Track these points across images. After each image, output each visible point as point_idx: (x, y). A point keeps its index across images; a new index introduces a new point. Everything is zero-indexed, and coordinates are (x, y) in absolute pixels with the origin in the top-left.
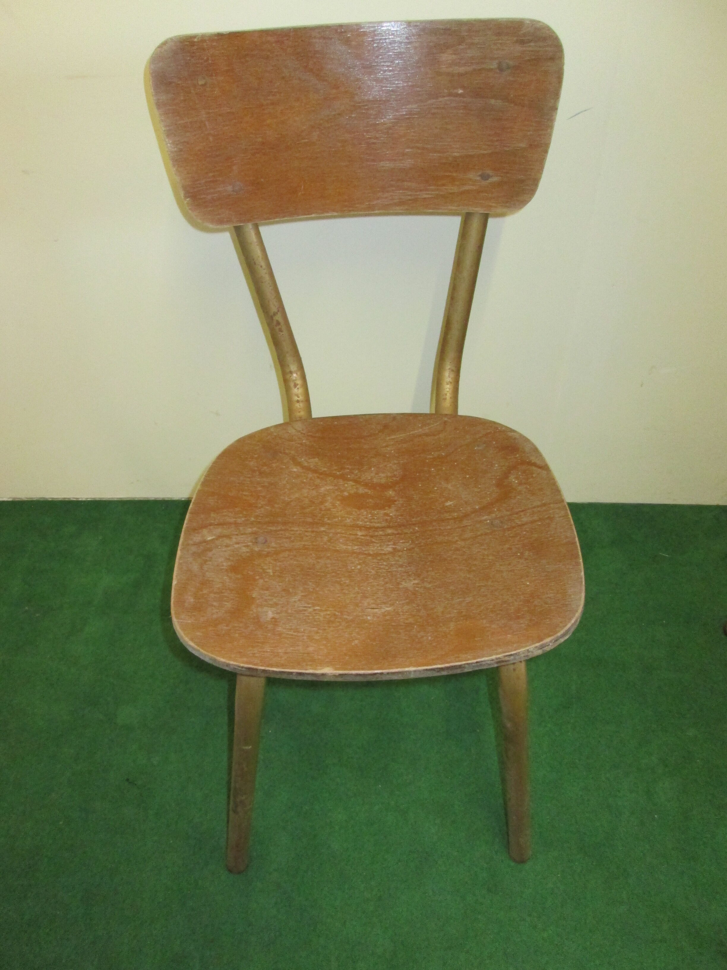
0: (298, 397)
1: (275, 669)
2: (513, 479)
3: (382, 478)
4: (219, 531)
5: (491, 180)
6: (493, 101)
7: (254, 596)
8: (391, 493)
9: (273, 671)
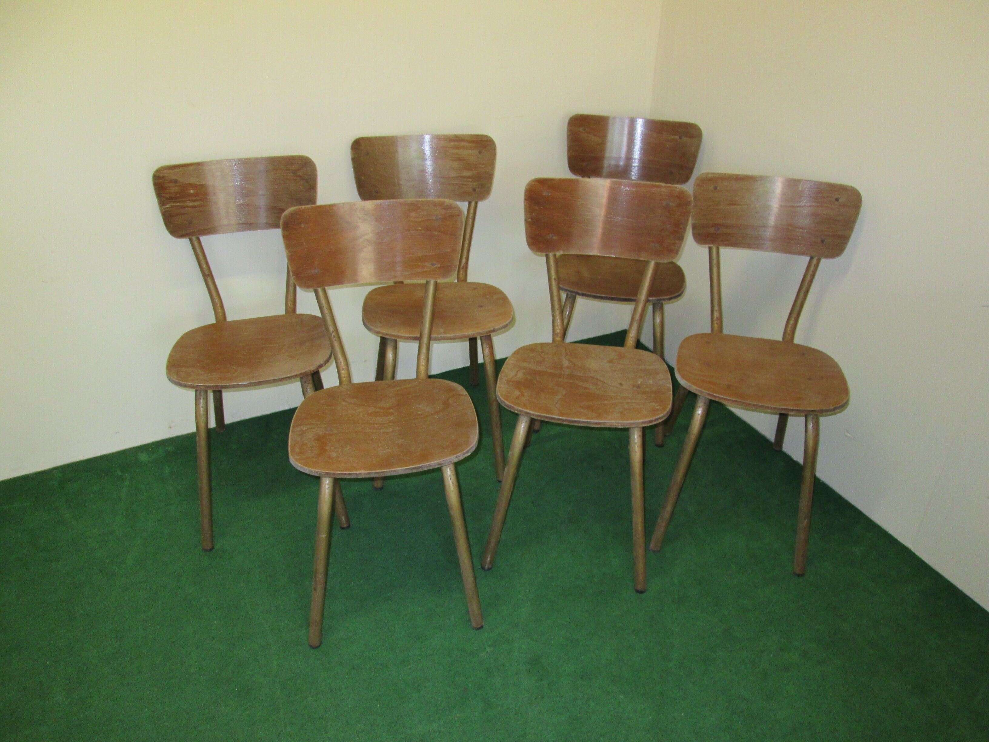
0: (345, 375)
1: (338, 472)
2: (451, 401)
3: (388, 405)
4: (308, 426)
5: (435, 266)
6: (434, 232)
7: (327, 449)
8: (392, 410)
9: (338, 473)
